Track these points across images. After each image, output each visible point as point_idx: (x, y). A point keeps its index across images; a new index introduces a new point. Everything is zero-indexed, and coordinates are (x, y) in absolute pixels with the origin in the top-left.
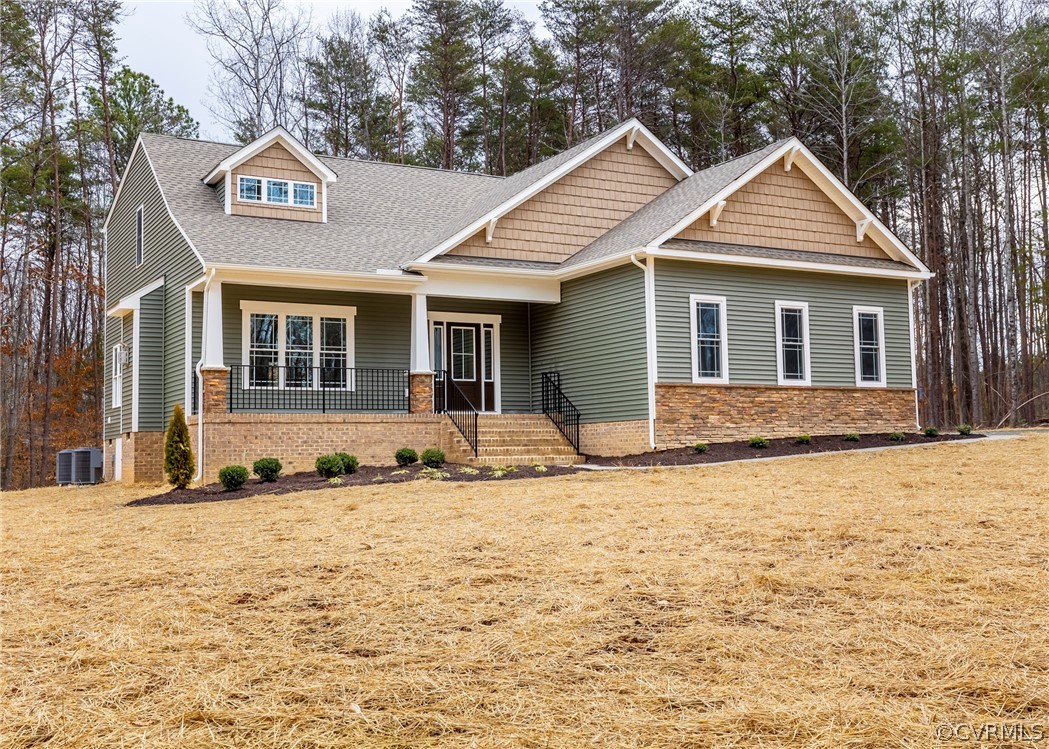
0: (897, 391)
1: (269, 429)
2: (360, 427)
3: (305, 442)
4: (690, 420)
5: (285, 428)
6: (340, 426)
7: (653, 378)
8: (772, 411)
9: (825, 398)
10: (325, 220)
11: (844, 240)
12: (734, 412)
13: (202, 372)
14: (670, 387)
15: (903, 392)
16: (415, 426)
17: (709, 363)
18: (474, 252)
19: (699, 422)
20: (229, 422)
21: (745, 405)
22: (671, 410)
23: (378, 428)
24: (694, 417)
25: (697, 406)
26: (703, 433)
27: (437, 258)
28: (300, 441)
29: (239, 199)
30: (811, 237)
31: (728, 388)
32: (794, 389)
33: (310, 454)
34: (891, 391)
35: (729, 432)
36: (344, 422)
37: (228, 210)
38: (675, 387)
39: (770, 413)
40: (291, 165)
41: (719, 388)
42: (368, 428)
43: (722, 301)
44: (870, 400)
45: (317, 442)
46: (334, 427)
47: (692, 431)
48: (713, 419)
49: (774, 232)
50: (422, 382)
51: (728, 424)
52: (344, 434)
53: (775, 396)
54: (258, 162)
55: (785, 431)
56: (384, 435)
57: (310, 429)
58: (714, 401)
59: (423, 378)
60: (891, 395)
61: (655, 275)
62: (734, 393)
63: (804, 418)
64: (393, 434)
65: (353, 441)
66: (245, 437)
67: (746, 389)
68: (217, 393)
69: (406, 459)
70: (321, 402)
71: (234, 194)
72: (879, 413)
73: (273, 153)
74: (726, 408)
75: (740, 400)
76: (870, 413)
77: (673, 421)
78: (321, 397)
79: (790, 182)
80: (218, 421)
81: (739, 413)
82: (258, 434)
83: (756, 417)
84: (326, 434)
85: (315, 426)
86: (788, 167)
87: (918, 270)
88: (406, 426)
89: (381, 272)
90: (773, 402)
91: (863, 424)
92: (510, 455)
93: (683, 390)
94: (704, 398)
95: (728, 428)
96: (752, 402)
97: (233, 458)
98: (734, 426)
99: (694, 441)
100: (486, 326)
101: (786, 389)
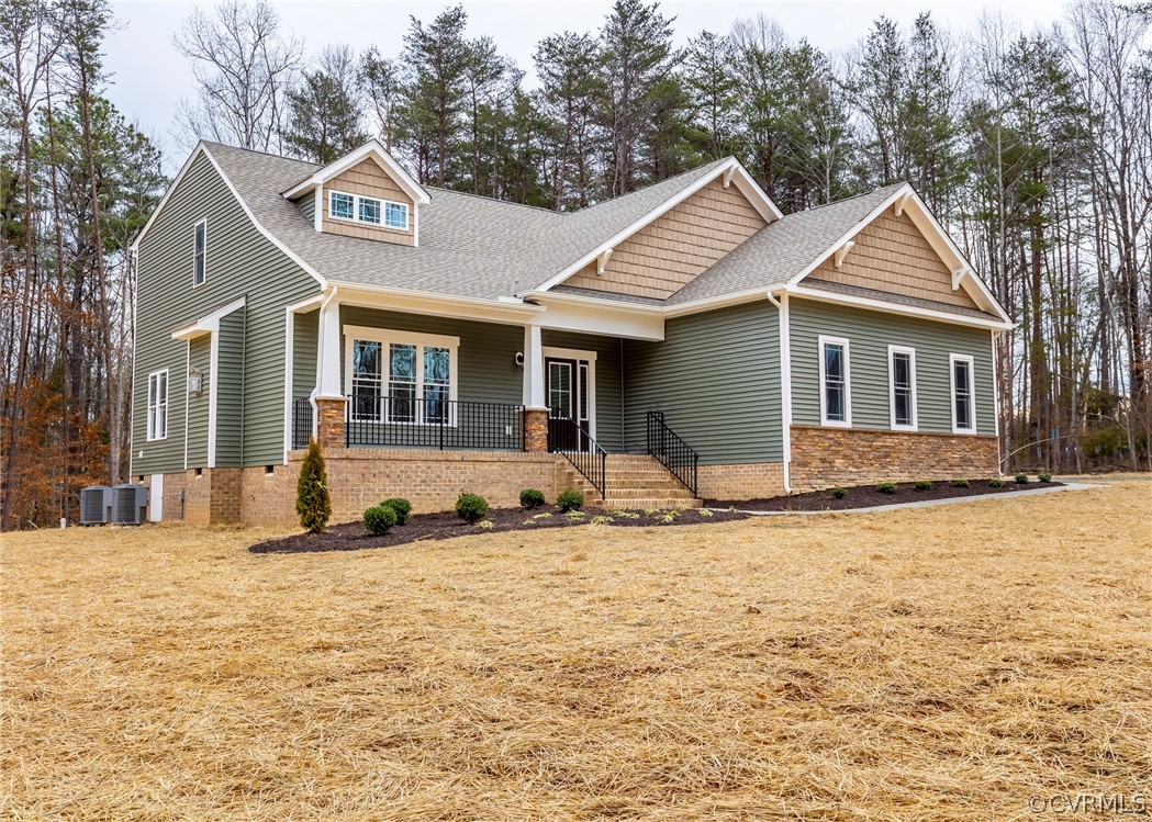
0: (984, 439)
1: (388, 467)
2: (478, 466)
3: (423, 481)
4: (820, 464)
5: (403, 466)
6: (458, 465)
7: (787, 420)
8: (886, 456)
9: (929, 443)
10: (416, 244)
12: (855, 457)
13: (317, 401)
14: (803, 429)
15: (989, 439)
16: (531, 466)
17: (835, 408)
18: (586, 284)
19: (827, 466)
20: (347, 458)
21: (865, 449)
22: (804, 454)
23: (495, 467)
24: (823, 461)
25: (825, 449)
26: (831, 477)
27: (553, 288)
28: (418, 480)
29: (330, 215)
30: (916, 283)
31: (851, 432)
32: (904, 434)
33: (429, 495)
34: (980, 438)
35: (852, 477)
36: (462, 460)
37: (319, 227)
38: (807, 429)
39: (884, 458)
40: (383, 183)
41: (843, 431)
42: (486, 467)
43: (845, 343)
44: (964, 446)
45: (435, 481)
46: (453, 465)
47: (823, 475)
48: (839, 463)
49: (887, 276)
50: (538, 419)
51: (851, 469)
52: (462, 473)
53: (889, 441)
54: (350, 177)
55: (897, 476)
56: (501, 474)
57: (429, 468)
58: (840, 444)
59: (538, 414)
60: (979, 442)
61: (790, 314)
62: (855, 438)
63: (912, 464)
64: (510, 474)
65: (470, 481)
66: (363, 475)
67: (865, 433)
68: (335, 426)
69: (532, 501)
70: (438, 439)
71: (325, 210)
72: (971, 460)
73: (366, 169)
74: (849, 452)
75: (860, 443)
76: (965, 460)
77: (805, 465)
78: (439, 434)
79: (899, 227)
80: (335, 456)
81: (860, 457)
82: (376, 471)
83: (873, 461)
84: (444, 472)
85: (434, 464)
86: (899, 214)
87: (1003, 321)
88: (522, 466)
89: (503, 300)
90: (887, 447)
91: (958, 470)
92: (633, 498)
93: (814, 433)
94: (831, 442)
95: (851, 472)
96: (870, 447)
97: (350, 498)
98: (856, 470)
99: (823, 485)
100: (582, 362)
101: (897, 434)
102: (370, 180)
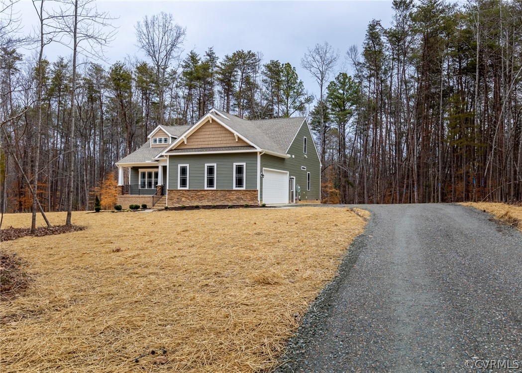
0: (250, 191)
1: (128, 199)
3: (134, 202)
7: (167, 188)
8: (203, 197)
9: (221, 193)
11: (231, 141)
12: (190, 198)
14: (171, 190)
15: (253, 191)
17: (183, 183)
19: (179, 200)
22: (172, 197)
23: (149, 199)
24: (178, 199)
25: (179, 196)
29: (153, 144)
30: (219, 142)
31: (188, 191)
32: (210, 190)
34: (247, 191)
35: (188, 203)
36: (142, 197)
37: (151, 147)
38: (173, 190)
39: (201, 198)
40: (163, 133)
41: (186, 191)
43: (188, 165)
47: (178, 202)
48: (183, 199)
49: (206, 143)
51: (188, 201)
52: (142, 200)
53: (203, 193)
54: (157, 134)
55: (206, 203)
58: (184, 194)
60: (247, 192)
62: (190, 192)
63: (213, 199)
65: (143, 202)
67: (194, 191)
72: (241, 198)
73: (160, 131)
74: (187, 196)
75: (192, 194)
76: (238, 198)
77: (172, 200)
79: (212, 126)
81: (191, 197)
82: (126, 200)
83: (197, 199)
84: (139, 199)
86: (211, 122)
89: (147, 162)
91: (235, 202)
93: (175, 191)
94: (181, 194)
96: (196, 195)
98: (190, 201)
99: (177, 205)
101: (207, 190)
102: (161, 134)
